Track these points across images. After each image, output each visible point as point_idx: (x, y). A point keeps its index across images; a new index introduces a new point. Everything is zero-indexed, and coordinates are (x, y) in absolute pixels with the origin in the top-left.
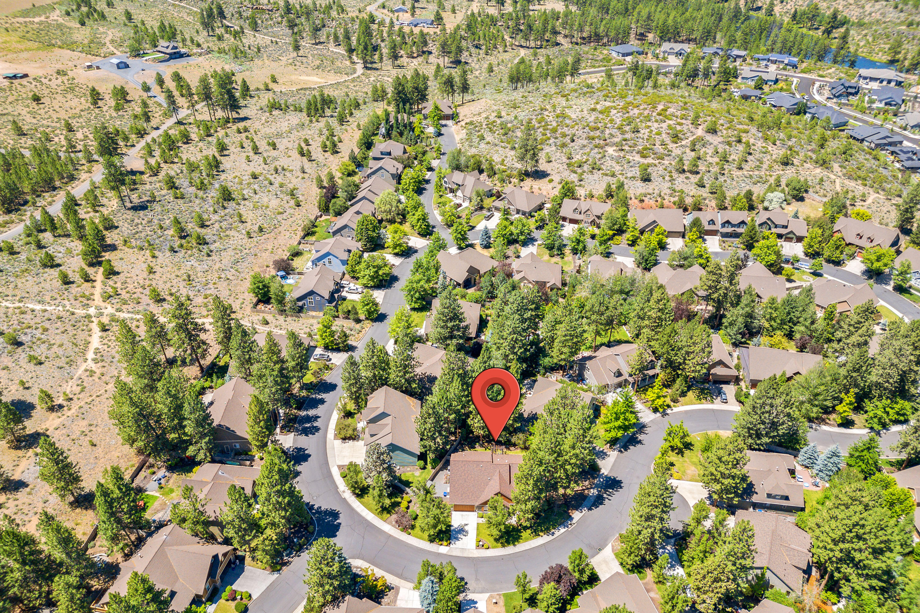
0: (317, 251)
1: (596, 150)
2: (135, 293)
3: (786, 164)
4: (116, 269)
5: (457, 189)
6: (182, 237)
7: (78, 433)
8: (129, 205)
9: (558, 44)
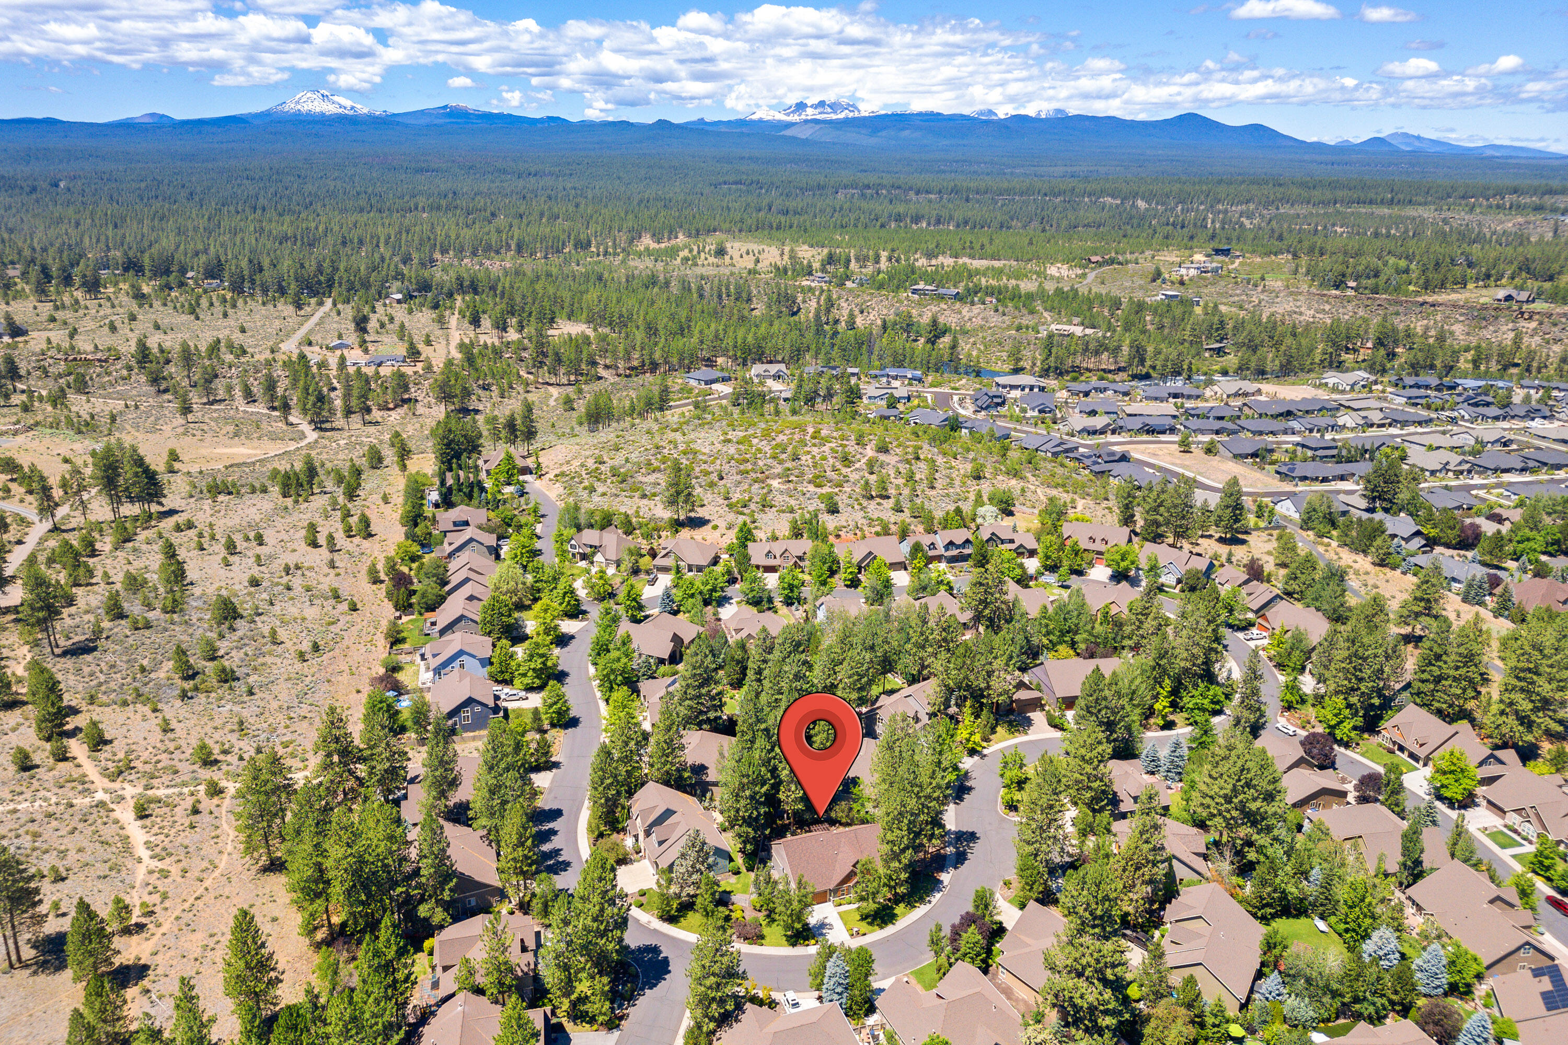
0: (434, 656)
1: (757, 486)
2: (159, 761)
3: (978, 478)
4: (107, 737)
5: (594, 554)
6: (187, 678)
7: (199, 950)
8: (57, 651)
9: (600, 378)
